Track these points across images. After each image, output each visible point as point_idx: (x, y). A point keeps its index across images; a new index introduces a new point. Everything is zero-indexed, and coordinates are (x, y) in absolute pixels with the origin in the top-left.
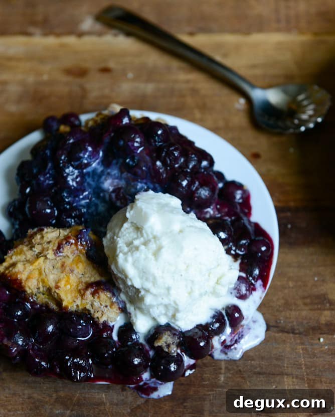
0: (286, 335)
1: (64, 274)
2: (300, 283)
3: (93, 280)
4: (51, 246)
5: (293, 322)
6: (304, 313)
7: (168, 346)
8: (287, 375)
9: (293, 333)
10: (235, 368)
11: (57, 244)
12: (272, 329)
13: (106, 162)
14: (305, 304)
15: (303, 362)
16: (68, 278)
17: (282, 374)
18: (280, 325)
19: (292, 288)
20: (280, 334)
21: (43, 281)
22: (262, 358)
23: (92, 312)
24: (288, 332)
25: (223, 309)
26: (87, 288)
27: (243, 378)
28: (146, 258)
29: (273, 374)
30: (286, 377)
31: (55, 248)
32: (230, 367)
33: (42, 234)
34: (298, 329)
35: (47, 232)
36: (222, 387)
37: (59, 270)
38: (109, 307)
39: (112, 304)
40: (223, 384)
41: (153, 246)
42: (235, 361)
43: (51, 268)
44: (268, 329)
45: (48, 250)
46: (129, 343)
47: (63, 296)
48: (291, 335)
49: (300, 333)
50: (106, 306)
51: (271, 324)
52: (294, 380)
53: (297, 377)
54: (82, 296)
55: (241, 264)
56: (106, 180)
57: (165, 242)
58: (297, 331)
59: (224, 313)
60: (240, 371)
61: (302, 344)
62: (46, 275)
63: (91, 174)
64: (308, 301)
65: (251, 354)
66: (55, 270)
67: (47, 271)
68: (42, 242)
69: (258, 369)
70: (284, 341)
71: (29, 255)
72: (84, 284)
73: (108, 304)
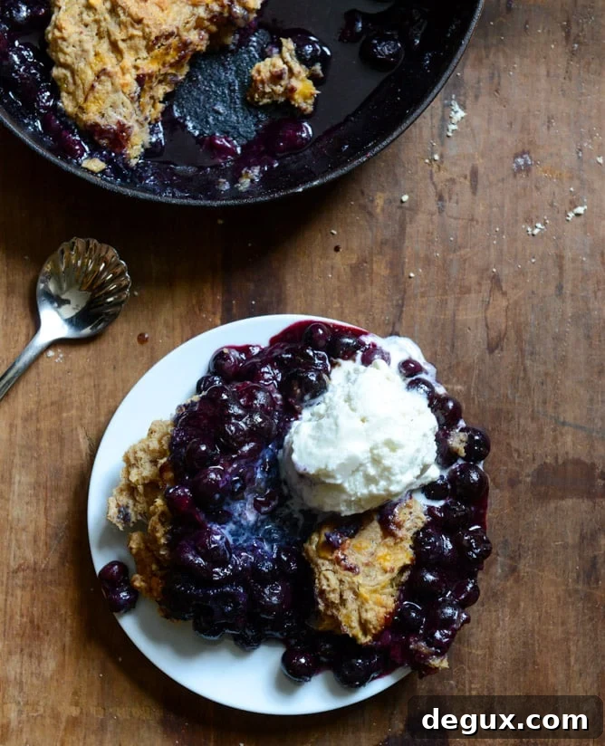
0: (404, 315)
1: (375, 563)
2: (335, 295)
3: (378, 530)
4: (347, 579)
5: (387, 306)
6: (375, 291)
7: (462, 441)
8: (454, 315)
9: (402, 306)
10: (445, 373)
11: (346, 572)
12: (397, 329)
13: (224, 518)
14: (364, 290)
15: (439, 297)
16: (380, 558)
17: (454, 322)
18: (391, 321)
19: (342, 304)
20: (403, 321)
21: (384, 587)
22: (433, 342)
23: (415, 530)
24: (402, 312)
25: (404, 380)
26: (393, 535)
27: (458, 364)
28: (400, 459)
29: (454, 331)
30: (457, 318)
31: (350, 574)
32: (445, 379)
33: (329, 592)
34: (397, 301)
35: (328, 586)
36: (469, 389)
37: (371, 569)
38: (412, 510)
39: (409, 507)
40: (466, 387)
41: (384, 451)
42: (437, 373)
43: (369, 578)
44: (398, 334)
45: (354, 583)
46: (449, 487)
47: (400, 564)
48: (404, 309)
49: (403, 299)
50: (411, 513)
51: (391, 329)
52: (460, 308)
53: (457, 305)
54: (402, 540)
55: (344, 358)
56: (246, 519)
57: (380, 437)
58: (400, 302)
59: (409, 380)
60: (450, 368)
61: (415, 296)
62: (378, 584)
63: (235, 538)
64: (359, 286)
65: (429, 354)
66: (371, 574)
67: (373, 583)
68: (339, 591)
69: (448, 348)
70: (412, 317)
71: (352, 605)
72: (387, 540)
73: (407, 511)
